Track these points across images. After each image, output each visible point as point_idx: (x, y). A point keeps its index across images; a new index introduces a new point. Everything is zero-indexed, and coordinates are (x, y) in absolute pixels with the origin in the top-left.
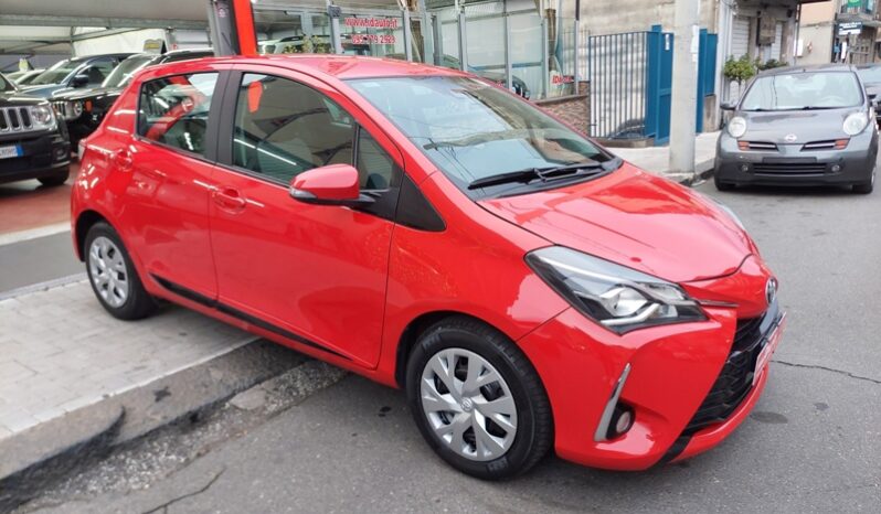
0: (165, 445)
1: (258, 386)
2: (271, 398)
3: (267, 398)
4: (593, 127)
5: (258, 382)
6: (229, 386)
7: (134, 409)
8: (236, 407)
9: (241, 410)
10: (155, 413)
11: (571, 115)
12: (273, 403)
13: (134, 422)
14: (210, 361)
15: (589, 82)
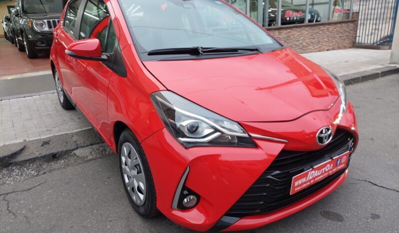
0: (35, 166)
1: (91, 146)
2: (93, 153)
3: (91, 153)
4: (357, 38)
5: (92, 145)
6: (77, 145)
7: (30, 148)
8: (75, 155)
9: (77, 156)
10: (37, 151)
11: (344, 31)
12: (92, 155)
13: (26, 154)
14: (76, 132)
15: (358, 13)
